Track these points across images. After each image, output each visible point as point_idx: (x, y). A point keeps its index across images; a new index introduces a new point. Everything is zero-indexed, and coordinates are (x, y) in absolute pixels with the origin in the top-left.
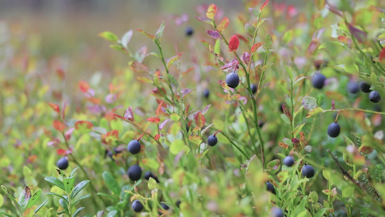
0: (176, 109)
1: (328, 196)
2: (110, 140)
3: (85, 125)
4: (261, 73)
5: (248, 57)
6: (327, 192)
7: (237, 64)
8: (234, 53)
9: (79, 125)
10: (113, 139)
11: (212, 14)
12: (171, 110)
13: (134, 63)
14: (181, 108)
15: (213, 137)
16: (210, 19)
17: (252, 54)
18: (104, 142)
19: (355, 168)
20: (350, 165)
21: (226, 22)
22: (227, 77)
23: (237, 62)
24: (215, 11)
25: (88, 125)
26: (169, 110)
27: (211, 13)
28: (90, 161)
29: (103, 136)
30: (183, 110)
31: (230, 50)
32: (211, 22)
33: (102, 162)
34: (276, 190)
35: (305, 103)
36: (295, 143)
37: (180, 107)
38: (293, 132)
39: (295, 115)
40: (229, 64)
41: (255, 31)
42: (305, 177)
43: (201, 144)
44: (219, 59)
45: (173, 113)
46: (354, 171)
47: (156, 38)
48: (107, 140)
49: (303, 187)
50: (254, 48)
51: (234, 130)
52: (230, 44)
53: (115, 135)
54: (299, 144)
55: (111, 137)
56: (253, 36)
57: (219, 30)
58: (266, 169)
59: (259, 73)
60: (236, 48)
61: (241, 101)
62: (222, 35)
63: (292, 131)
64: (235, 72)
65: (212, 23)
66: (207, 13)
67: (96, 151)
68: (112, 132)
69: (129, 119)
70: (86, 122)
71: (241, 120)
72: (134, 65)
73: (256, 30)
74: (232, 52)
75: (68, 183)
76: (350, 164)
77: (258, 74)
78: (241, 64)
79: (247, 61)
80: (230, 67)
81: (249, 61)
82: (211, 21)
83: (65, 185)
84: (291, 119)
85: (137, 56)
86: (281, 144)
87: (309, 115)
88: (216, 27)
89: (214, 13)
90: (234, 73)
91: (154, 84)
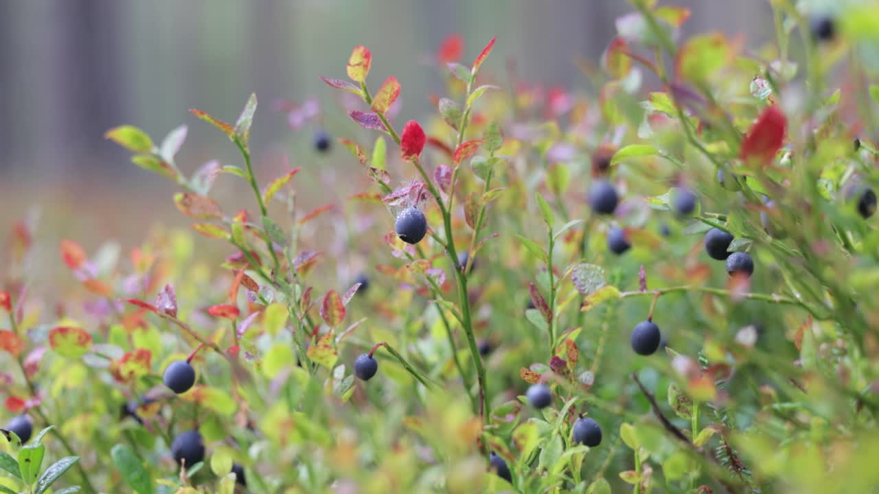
0: (281, 296)
1: (633, 486)
2: (131, 373)
3: (73, 337)
4: (477, 213)
5: (448, 175)
6: (631, 476)
7: (422, 188)
8: (414, 162)
9: (58, 337)
10: (140, 370)
11: (360, 70)
12: (268, 297)
13: (186, 196)
14: (293, 294)
15: (368, 359)
16: (357, 84)
17: (456, 168)
18: (118, 376)
19: (696, 424)
20: (685, 416)
21: (393, 88)
22: (398, 217)
23: (422, 185)
24: (368, 62)
25: (80, 338)
26: (264, 296)
27: (357, 67)
28: (85, 430)
29: (115, 364)
30: (297, 300)
31: (404, 156)
32: (359, 90)
33: (114, 431)
34: (511, 471)
35: (579, 280)
36: (557, 366)
37: (289, 293)
38: (553, 346)
39: (558, 310)
40: (403, 189)
41: (462, 115)
42: (581, 443)
43: (335, 367)
44: (380, 178)
45: (273, 302)
46: (695, 432)
47: (236, 132)
48: (124, 372)
49: (576, 469)
50: (460, 151)
51: (420, 353)
52: (404, 140)
53: (143, 361)
54: (565, 370)
55: (132, 366)
56: (459, 125)
57: (378, 108)
58: (488, 424)
59: (472, 212)
60: (418, 151)
61: (431, 277)
62: (385, 121)
63: (551, 345)
64: (417, 207)
65: (361, 93)
66: (349, 68)
67: (100, 405)
68: (135, 353)
69: (168, 312)
70: (74, 330)
71: (438, 332)
72: (187, 200)
73: (465, 113)
74: (408, 161)
75: (27, 460)
76: (684, 414)
77: (470, 213)
78: (431, 189)
79: (445, 184)
80: (406, 194)
81: (449, 183)
82: (360, 88)
83: (22, 465)
84: (549, 316)
85: (195, 184)
86: (527, 374)
87: (587, 305)
88: (369, 101)
89: (366, 66)
90: (414, 209)
91: (233, 241)
